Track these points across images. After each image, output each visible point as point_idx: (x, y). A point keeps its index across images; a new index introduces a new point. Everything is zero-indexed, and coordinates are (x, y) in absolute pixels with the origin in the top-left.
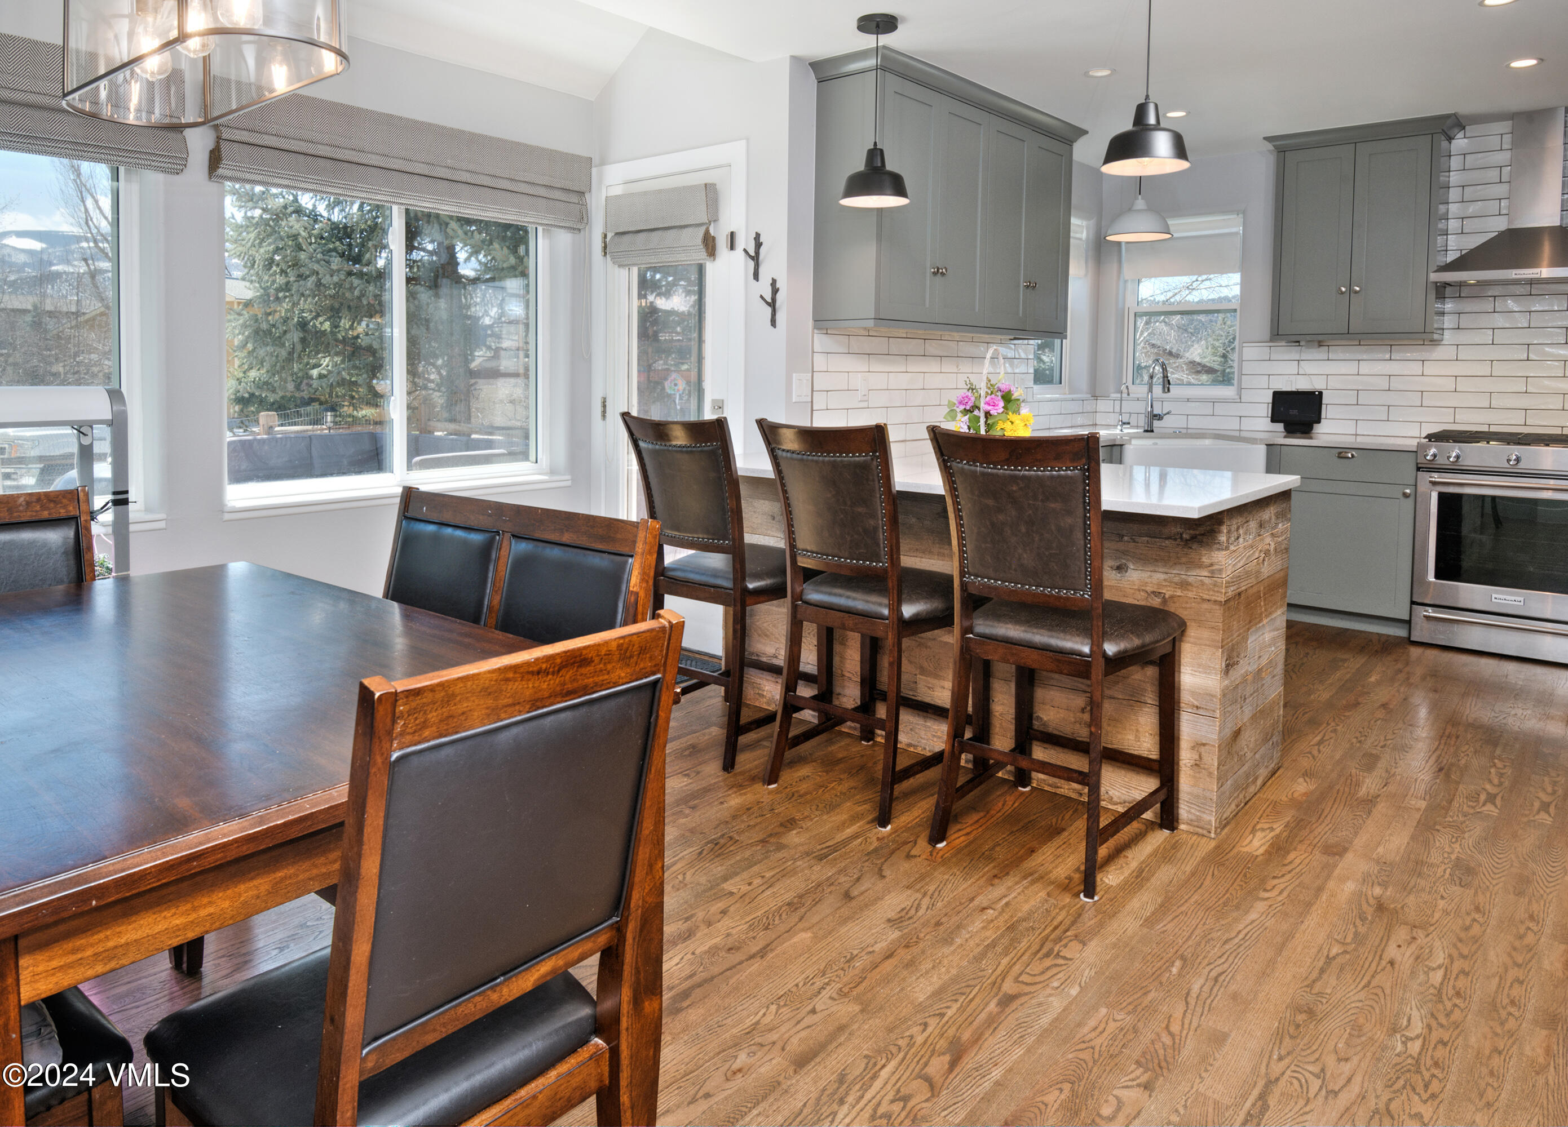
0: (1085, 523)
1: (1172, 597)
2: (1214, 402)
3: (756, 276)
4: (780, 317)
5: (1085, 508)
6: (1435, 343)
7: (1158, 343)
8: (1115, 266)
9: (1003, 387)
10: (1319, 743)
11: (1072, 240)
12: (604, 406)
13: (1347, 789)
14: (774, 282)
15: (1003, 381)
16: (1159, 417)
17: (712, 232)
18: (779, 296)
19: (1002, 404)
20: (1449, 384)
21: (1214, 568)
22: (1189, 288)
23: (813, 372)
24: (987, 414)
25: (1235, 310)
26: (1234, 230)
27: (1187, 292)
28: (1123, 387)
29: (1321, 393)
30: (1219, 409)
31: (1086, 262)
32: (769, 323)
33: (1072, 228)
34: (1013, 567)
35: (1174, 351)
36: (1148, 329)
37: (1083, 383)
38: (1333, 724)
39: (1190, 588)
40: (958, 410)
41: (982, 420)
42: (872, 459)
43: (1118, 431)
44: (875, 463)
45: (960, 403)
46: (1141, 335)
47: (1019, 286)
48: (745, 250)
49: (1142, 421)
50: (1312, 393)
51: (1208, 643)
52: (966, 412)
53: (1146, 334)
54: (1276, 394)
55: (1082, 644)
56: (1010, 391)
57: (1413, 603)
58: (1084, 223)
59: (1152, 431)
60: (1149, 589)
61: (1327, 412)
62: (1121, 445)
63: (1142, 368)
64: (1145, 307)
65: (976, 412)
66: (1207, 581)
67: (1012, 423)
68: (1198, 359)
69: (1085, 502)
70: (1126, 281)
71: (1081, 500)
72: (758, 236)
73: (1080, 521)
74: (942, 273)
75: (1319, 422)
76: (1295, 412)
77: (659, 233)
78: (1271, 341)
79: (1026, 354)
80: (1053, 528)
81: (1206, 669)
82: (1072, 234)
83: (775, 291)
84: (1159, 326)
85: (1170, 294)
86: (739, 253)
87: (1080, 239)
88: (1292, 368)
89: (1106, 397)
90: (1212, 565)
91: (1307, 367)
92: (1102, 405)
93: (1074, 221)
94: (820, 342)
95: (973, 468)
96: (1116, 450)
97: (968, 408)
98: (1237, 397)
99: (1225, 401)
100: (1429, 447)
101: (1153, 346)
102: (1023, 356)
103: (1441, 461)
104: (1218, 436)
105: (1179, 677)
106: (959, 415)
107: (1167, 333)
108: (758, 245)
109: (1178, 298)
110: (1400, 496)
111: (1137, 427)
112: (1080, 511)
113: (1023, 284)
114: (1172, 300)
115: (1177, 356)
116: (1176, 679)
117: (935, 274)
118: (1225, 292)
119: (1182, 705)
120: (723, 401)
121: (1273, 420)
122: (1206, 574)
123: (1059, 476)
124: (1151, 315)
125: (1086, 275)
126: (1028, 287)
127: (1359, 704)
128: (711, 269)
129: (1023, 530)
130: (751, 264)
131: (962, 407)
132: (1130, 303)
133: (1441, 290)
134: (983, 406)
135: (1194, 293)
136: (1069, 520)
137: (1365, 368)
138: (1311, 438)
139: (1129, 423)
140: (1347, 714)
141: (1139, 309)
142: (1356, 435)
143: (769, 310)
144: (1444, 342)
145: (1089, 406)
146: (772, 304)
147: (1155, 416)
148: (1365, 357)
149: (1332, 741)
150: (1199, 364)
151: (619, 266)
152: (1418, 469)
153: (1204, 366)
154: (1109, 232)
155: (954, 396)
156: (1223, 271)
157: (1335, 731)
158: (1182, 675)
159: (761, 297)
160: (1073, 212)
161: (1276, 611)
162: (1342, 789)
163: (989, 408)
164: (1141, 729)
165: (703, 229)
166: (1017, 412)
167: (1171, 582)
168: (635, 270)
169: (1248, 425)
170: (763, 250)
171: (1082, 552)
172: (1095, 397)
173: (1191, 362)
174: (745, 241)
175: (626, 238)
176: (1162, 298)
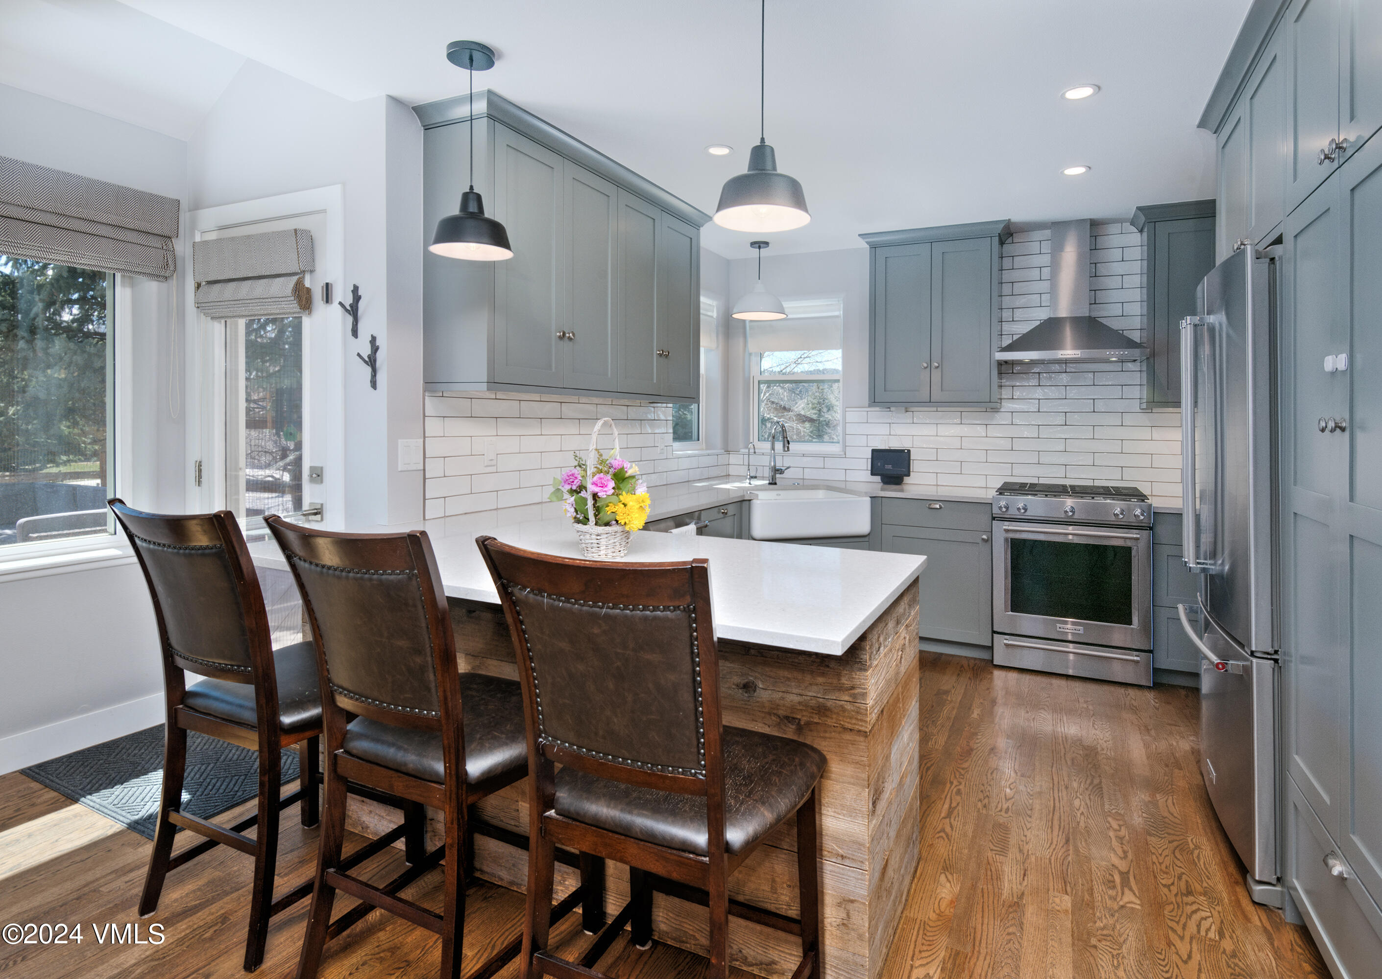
0: (694, 680)
1: (808, 724)
2: (824, 457)
3: (355, 333)
4: (381, 377)
5: (693, 661)
6: (996, 410)
7: (776, 401)
8: (741, 340)
9: (615, 463)
10: (949, 815)
11: (702, 317)
12: (200, 471)
13: (990, 887)
14: (373, 339)
15: (616, 456)
16: (781, 472)
17: (307, 284)
18: (379, 354)
19: (612, 484)
20: (1007, 444)
21: (856, 691)
22: (796, 363)
23: (425, 437)
24: (595, 496)
25: (838, 381)
26: (836, 313)
27: (795, 365)
28: (751, 446)
29: (909, 451)
30: (829, 463)
31: (717, 336)
32: (369, 384)
33: (701, 305)
34: (601, 733)
35: (787, 406)
36: (769, 391)
37: (718, 440)
38: (955, 783)
39: (828, 713)
40: (565, 491)
41: (590, 502)
42: (410, 579)
43: (747, 485)
44: (414, 583)
45: (566, 481)
46: (764, 395)
47: (652, 354)
48: (340, 303)
49: (767, 473)
50: (902, 451)
51: (852, 780)
52: (572, 492)
53: (767, 395)
54: (873, 451)
55: (698, 831)
56: (622, 468)
57: (994, 632)
58: (715, 303)
59: (775, 484)
60: (781, 712)
61: (915, 466)
62: (750, 500)
63: (766, 420)
64: (766, 377)
65: (583, 494)
66: (848, 706)
67: (625, 505)
68: (803, 413)
69: (692, 652)
70: (750, 354)
71: (688, 650)
72: (356, 289)
73: (687, 678)
74: (570, 339)
75: (908, 475)
76: (889, 467)
77: (249, 282)
78: (870, 406)
79: (665, 416)
80: (651, 686)
81: (852, 812)
82: (702, 311)
83: (375, 349)
84: (777, 389)
85: (783, 367)
86: (335, 308)
87: (712, 317)
88: (884, 429)
89: (737, 451)
90: (853, 688)
91: (898, 430)
92: (734, 459)
93: (703, 299)
94: (431, 405)
95: (539, 598)
96: (745, 504)
97: (574, 488)
98: (842, 453)
99: (833, 456)
100: (1000, 500)
101: (773, 403)
102: (662, 417)
103: (1013, 512)
104: (829, 488)
105: (821, 820)
106: (567, 496)
107: (782, 394)
108: (357, 298)
109: (788, 370)
110: (979, 541)
111: (763, 478)
112: (687, 666)
113: (656, 352)
114: (784, 371)
115: (789, 410)
116: (817, 822)
117: (562, 338)
118: (829, 366)
119: (825, 853)
120: (322, 468)
121: (872, 474)
122: (847, 698)
123: (655, 618)
124: (769, 383)
125: (718, 347)
126: (660, 355)
127: (972, 750)
128: (306, 322)
129: (611, 686)
130: (350, 319)
131: (568, 487)
132: (754, 372)
133: (1005, 368)
134: (591, 488)
135: (799, 366)
136: (672, 677)
137: (944, 430)
138: (902, 491)
139: (756, 477)
140: (965, 765)
141: (762, 378)
142: (937, 485)
143: (369, 370)
144: (1002, 410)
145: (723, 459)
146: (372, 361)
147: (778, 470)
148: (941, 422)
149: (960, 808)
150: (804, 416)
151: (212, 318)
152: (994, 519)
153: (807, 417)
154: (735, 310)
155: (559, 475)
156: (827, 348)
157: (959, 792)
158: (824, 818)
159: (359, 355)
160: (702, 292)
161: (911, 703)
162: (985, 887)
163: (596, 489)
164: (777, 879)
165: (295, 278)
166: (633, 492)
167: (806, 706)
168: (242, 323)
169: (853, 476)
170: (362, 305)
171: (692, 718)
172: (728, 452)
173: (798, 415)
174: (342, 294)
175: (218, 286)
176: (778, 369)
